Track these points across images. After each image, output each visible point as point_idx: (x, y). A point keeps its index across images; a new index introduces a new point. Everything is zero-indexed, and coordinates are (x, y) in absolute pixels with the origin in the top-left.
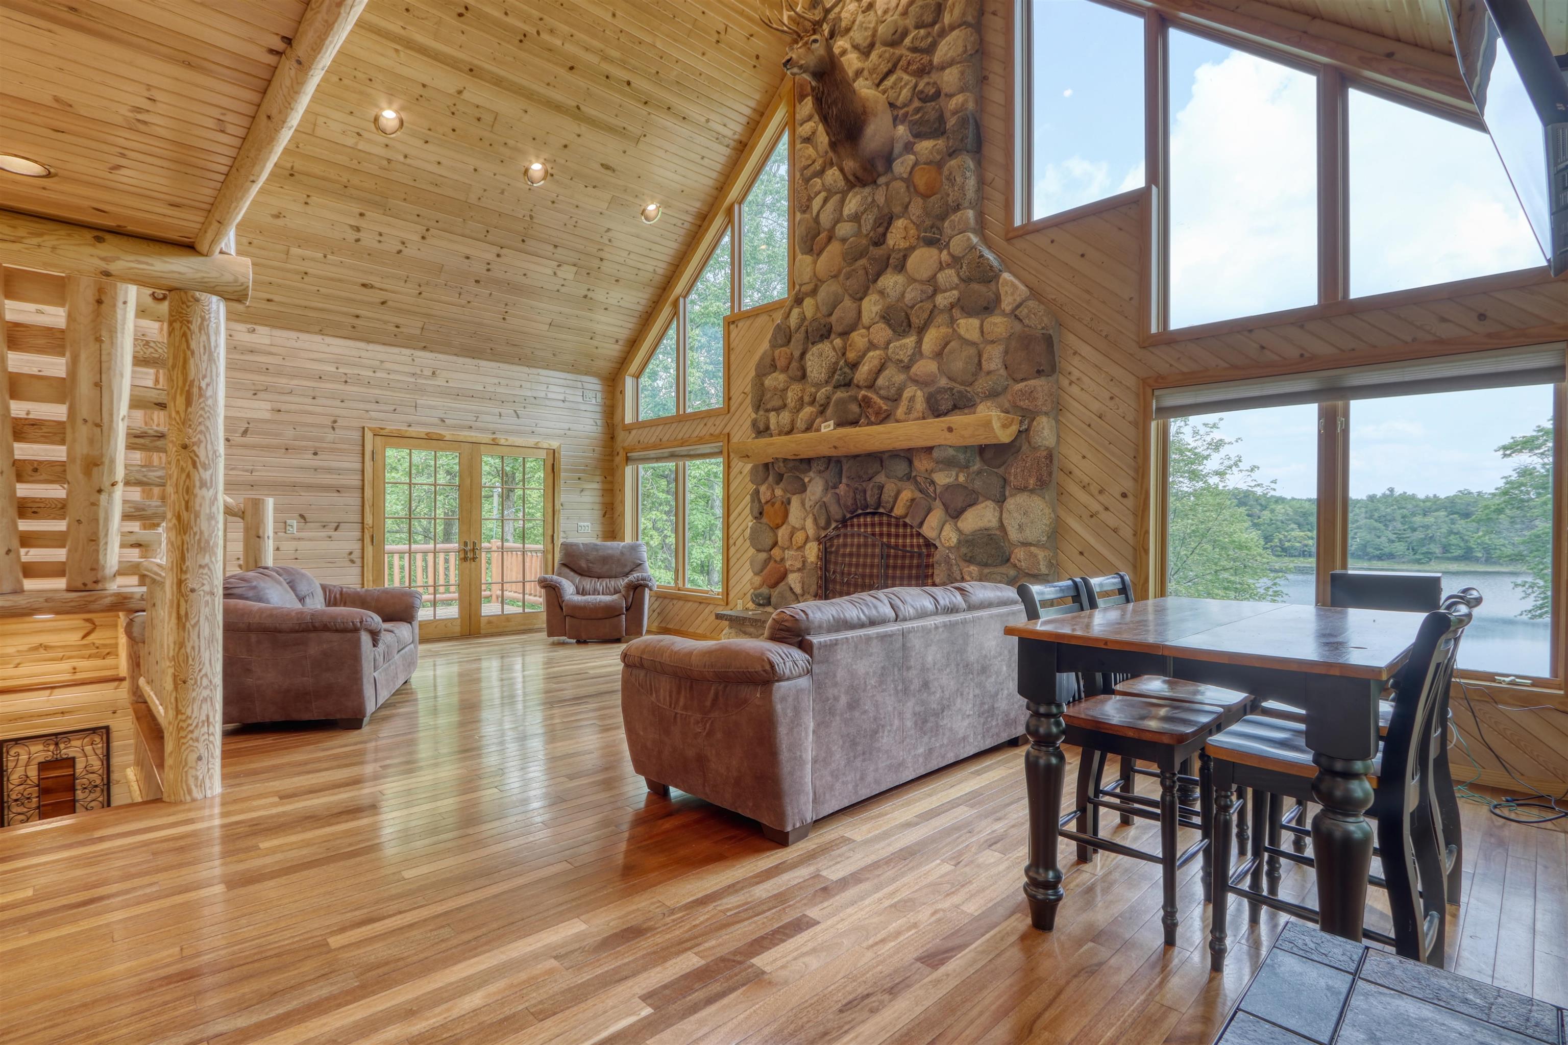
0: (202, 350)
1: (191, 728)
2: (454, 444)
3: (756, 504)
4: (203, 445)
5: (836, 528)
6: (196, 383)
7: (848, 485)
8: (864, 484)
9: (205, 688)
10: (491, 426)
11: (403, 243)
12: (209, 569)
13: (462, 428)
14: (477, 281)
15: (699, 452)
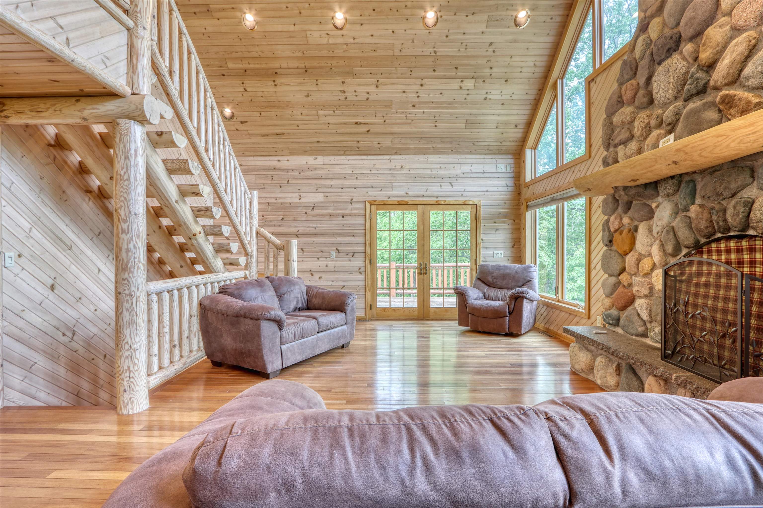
0: (121, 153)
1: (120, 372)
2: (413, 206)
3: (607, 233)
4: (123, 209)
5: (688, 255)
6: (119, 173)
7: (701, 206)
8: (724, 203)
9: (127, 350)
10: (435, 194)
11: (368, 93)
12: (128, 281)
13: (419, 196)
14: (414, 106)
15: (570, 194)
